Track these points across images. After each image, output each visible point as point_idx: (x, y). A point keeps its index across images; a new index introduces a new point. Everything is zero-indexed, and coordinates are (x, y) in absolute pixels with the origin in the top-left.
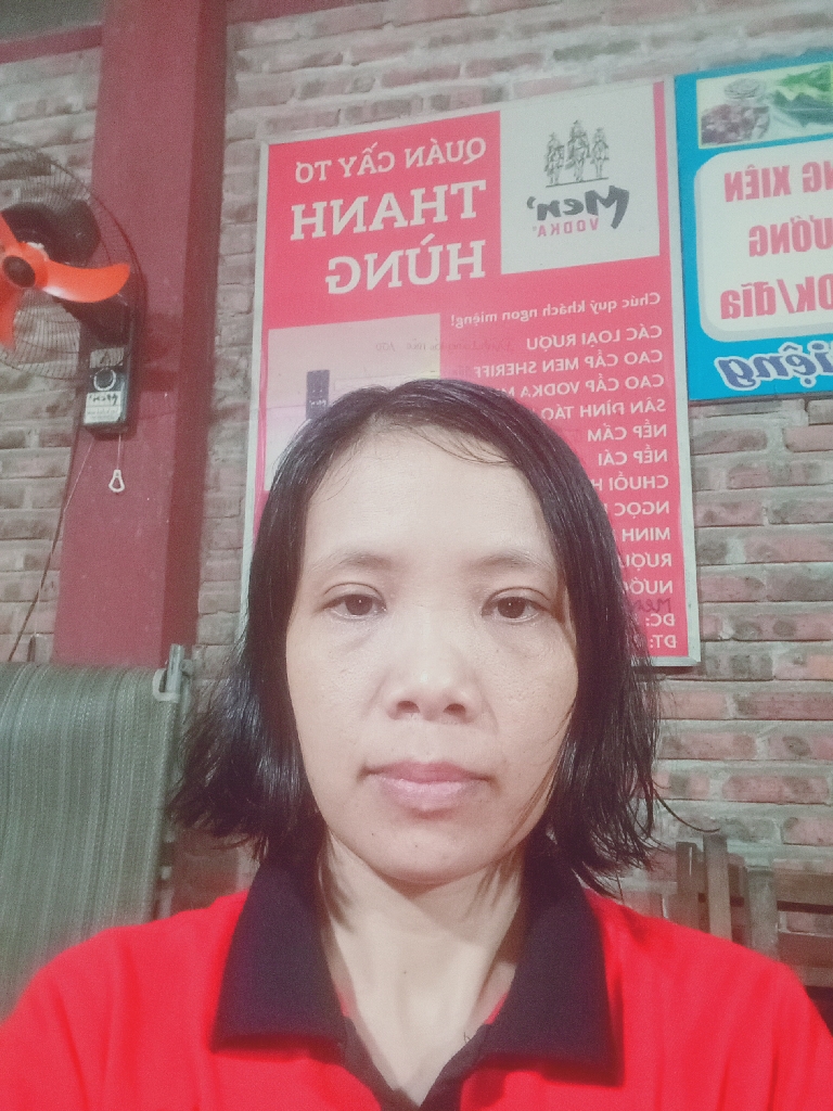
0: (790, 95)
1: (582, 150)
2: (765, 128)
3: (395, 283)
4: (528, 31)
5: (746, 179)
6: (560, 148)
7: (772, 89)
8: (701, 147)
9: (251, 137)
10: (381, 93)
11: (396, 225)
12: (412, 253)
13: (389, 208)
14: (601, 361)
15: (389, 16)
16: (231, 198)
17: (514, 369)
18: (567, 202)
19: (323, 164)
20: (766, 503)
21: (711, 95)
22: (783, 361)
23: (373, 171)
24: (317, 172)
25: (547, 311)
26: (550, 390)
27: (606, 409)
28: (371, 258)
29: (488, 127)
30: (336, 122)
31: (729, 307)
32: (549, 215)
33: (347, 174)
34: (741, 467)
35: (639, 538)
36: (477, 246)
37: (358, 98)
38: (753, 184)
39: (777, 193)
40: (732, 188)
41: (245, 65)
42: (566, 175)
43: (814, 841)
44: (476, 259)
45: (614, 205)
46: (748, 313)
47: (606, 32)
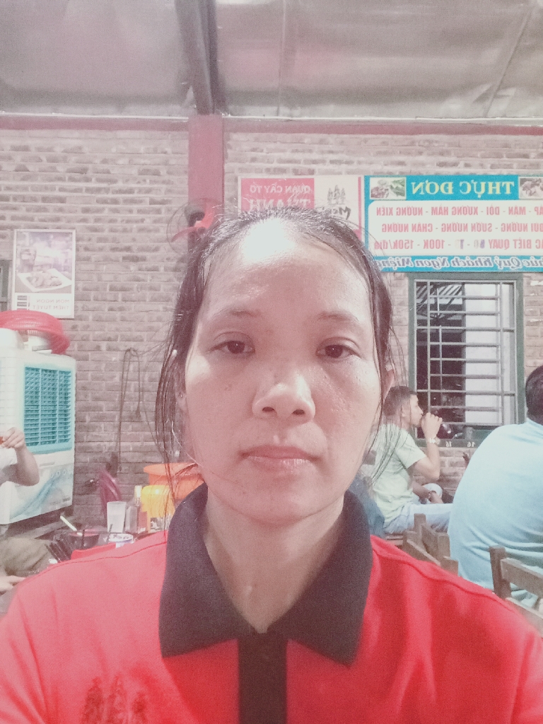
0: (394, 186)
1: (338, 195)
2: (388, 195)
4: (322, 152)
5: (382, 210)
6: (332, 193)
7: (390, 184)
8: (371, 198)
9: (233, 172)
10: (275, 165)
16: (228, 193)
18: (334, 210)
19: (259, 187)
21: (374, 183)
22: (389, 262)
23: (275, 192)
24: (257, 189)
29: (311, 183)
30: (261, 172)
33: (267, 192)
37: (269, 166)
38: (384, 211)
39: (390, 215)
40: (378, 211)
41: (231, 148)
46: (381, 249)
47: (345, 157)
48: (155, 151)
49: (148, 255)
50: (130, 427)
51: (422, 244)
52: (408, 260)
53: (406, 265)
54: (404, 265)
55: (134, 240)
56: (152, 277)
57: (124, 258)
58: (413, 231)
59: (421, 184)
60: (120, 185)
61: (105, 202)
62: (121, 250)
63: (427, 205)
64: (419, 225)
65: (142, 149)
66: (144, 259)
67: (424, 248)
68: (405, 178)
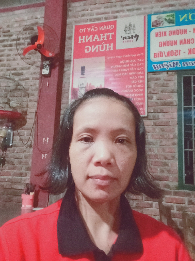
0: (167, 18)
1: (131, 28)
2: (163, 24)
3: (97, 51)
4: (122, 6)
6: (127, 27)
7: (164, 17)
8: (152, 27)
9: (71, 24)
10: (95, 16)
11: (98, 40)
12: (100, 46)
13: (96, 37)
14: (133, 65)
15: (97, 2)
16: (67, 35)
17: (118, 66)
18: (128, 37)
19: (85, 29)
20: (160, 90)
21: (154, 18)
22: (164, 65)
23: (94, 30)
24: (83, 31)
25: (124, 56)
26: (124, 70)
27: (133, 73)
28: (93, 46)
29: (114, 23)
30: (87, 22)
31: (155, 56)
32: (125, 39)
33: (89, 31)
34: (156, 83)
35: (138, 95)
36: (112, 44)
37: (91, 17)
38: (160, 34)
39: (164, 36)
40: (157, 35)
41: (70, 11)
42: (128, 32)
43: (164, 145)
44: (112, 47)
45: (136, 38)
46: (158, 57)
47: (136, 6)
48: (32, 18)
49: (24, 72)
50: (7, 167)
51: (187, 52)
52: (177, 63)
53: (175, 66)
54: (174, 66)
55: (18, 64)
56: (26, 83)
57: (12, 74)
58: (180, 44)
59: (185, 15)
60: (14, 37)
61: (6, 46)
62: (11, 70)
63: (189, 28)
64: (185, 40)
65: (26, 18)
66: (22, 74)
67: (189, 54)
68: (174, 13)
